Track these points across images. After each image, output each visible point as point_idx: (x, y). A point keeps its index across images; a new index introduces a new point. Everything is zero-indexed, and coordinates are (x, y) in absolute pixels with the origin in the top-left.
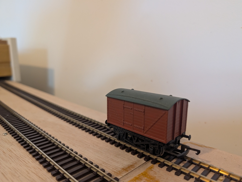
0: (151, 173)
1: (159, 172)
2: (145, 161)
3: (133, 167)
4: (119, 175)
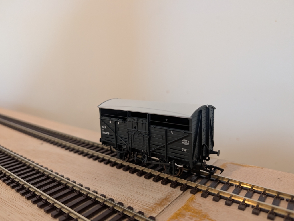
0: (194, 206)
2: (182, 192)
3: (168, 200)
4: (153, 212)
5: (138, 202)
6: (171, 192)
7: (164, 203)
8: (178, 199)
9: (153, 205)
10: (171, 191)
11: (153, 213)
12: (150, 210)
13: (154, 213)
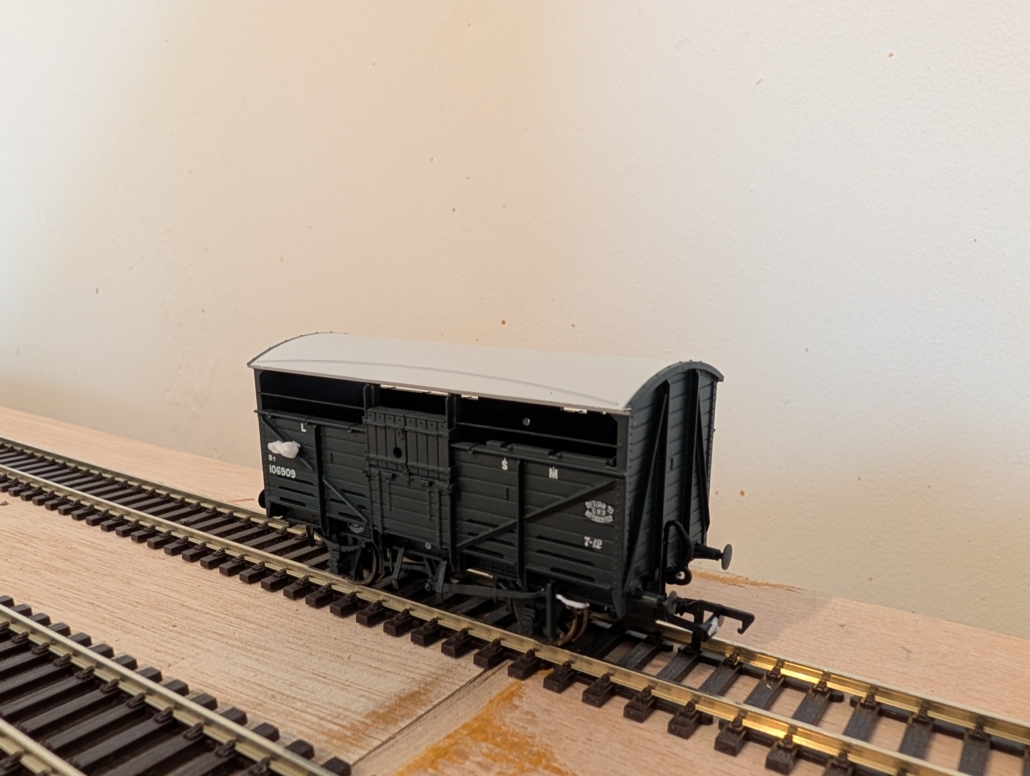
0: (511, 721)
1: (547, 710)
2: (482, 670)
3: (421, 701)
4: (351, 744)
5: (309, 710)
6: (441, 672)
7: (403, 712)
8: (456, 697)
9: (359, 718)
10: (443, 669)
11: (353, 748)
12: (343, 738)
13: (357, 746)
